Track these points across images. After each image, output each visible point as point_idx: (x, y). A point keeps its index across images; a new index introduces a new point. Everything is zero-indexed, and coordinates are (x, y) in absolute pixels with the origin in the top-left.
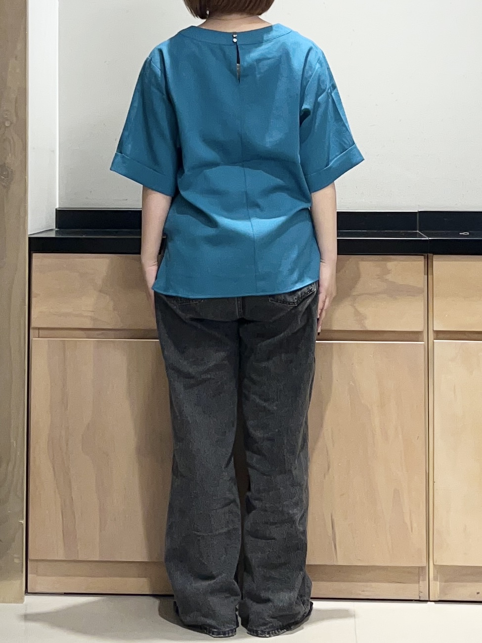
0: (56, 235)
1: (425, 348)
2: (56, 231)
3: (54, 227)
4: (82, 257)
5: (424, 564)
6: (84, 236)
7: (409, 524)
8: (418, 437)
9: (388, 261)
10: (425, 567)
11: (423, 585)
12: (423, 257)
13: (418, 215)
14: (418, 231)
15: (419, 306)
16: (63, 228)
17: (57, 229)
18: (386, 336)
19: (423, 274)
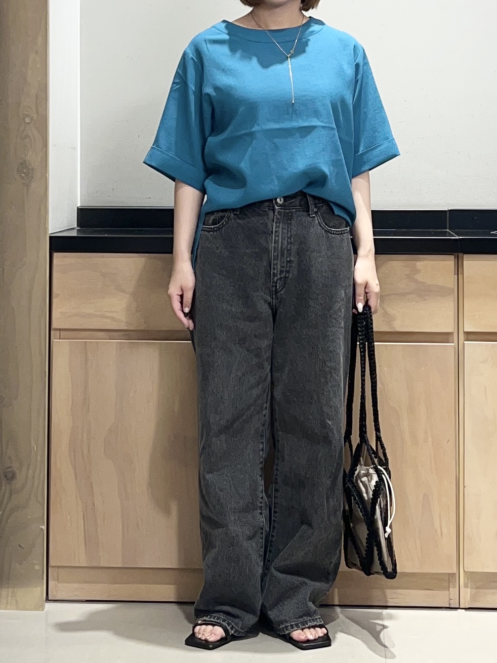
0: (77, 234)
1: (455, 350)
2: (78, 230)
3: (76, 226)
4: (103, 257)
5: (455, 571)
6: (106, 235)
7: (439, 530)
8: (448, 440)
9: (418, 261)
10: (455, 574)
11: (453, 592)
12: (453, 256)
13: (448, 213)
14: (448, 230)
15: (449, 305)
16: (84, 227)
17: (79, 228)
18: (415, 337)
19: (453, 274)
